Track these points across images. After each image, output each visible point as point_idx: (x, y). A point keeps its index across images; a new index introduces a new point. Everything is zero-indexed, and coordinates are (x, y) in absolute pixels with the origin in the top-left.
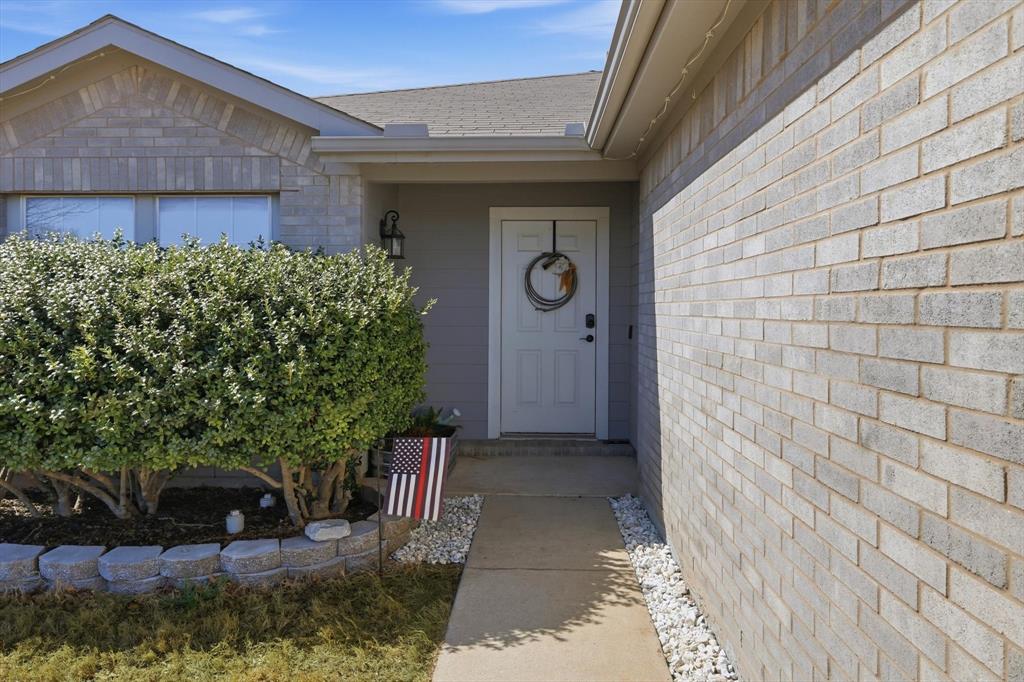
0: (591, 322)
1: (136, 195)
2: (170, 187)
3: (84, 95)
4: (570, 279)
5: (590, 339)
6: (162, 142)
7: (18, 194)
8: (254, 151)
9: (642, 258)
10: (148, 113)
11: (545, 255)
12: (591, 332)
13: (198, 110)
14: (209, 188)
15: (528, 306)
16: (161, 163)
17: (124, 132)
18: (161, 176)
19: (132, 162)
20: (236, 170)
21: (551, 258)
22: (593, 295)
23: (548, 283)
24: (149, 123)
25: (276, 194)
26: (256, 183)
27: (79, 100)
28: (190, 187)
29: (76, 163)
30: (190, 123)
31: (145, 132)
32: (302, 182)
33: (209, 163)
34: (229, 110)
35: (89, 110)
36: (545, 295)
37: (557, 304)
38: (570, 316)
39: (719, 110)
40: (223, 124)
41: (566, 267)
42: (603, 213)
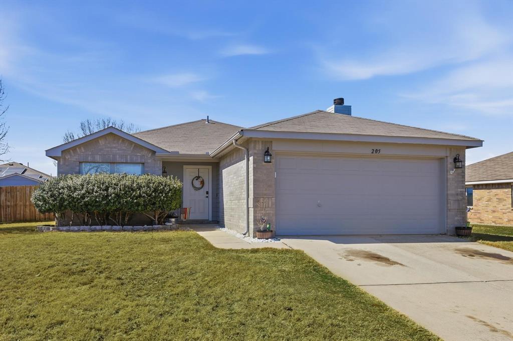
0: (207, 193)
1: (111, 163)
2: (120, 161)
3: (100, 142)
4: (203, 183)
5: (207, 197)
6: (118, 152)
7: (82, 162)
8: (138, 154)
9: (220, 178)
10: (115, 145)
11: (196, 177)
12: (207, 195)
13: (126, 144)
14: (128, 162)
15: (192, 189)
16: (118, 156)
17: (109, 149)
18: (118, 159)
19: (111, 156)
20: (135, 158)
21: (198, 178)
22: (208, 186)
23: (197, 184)
24: (115, 148)
25: (143, 164)
26: (139, 161)
27: (98, 142)
28: (124, 162)
29: (98, 156)
30: (124, 148)
31: (114, 149)
32: (149, 161)
33: (129, 157)
34: (133, 145)
35: (101, 144)
36: (196, 187)
37: (199, 189)
38: (202, 192)
39: (234, 157)
40: (132, 149)
41: (201, 180)
42: (210, 167)
